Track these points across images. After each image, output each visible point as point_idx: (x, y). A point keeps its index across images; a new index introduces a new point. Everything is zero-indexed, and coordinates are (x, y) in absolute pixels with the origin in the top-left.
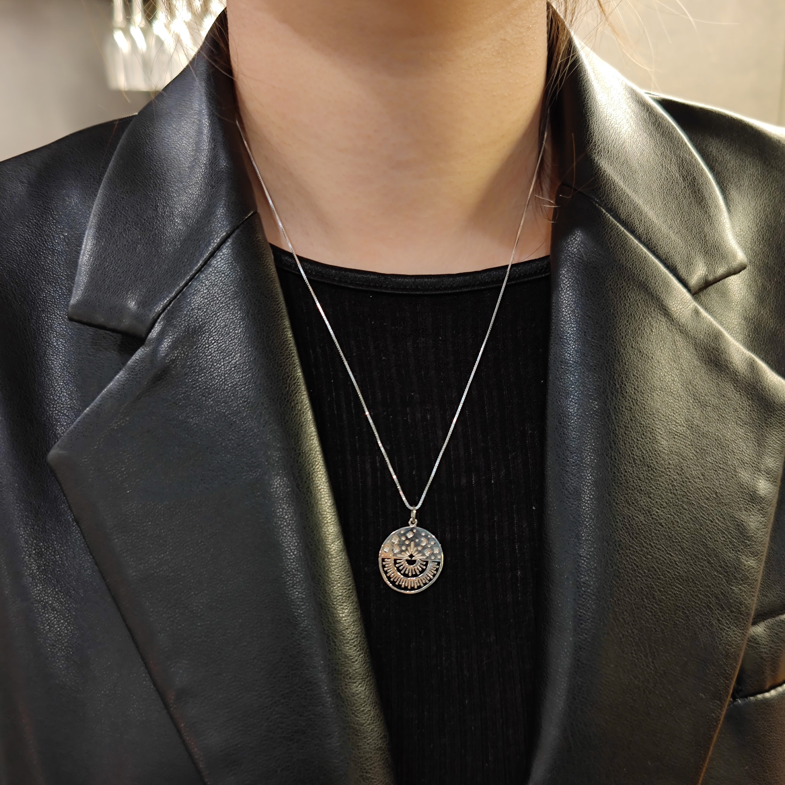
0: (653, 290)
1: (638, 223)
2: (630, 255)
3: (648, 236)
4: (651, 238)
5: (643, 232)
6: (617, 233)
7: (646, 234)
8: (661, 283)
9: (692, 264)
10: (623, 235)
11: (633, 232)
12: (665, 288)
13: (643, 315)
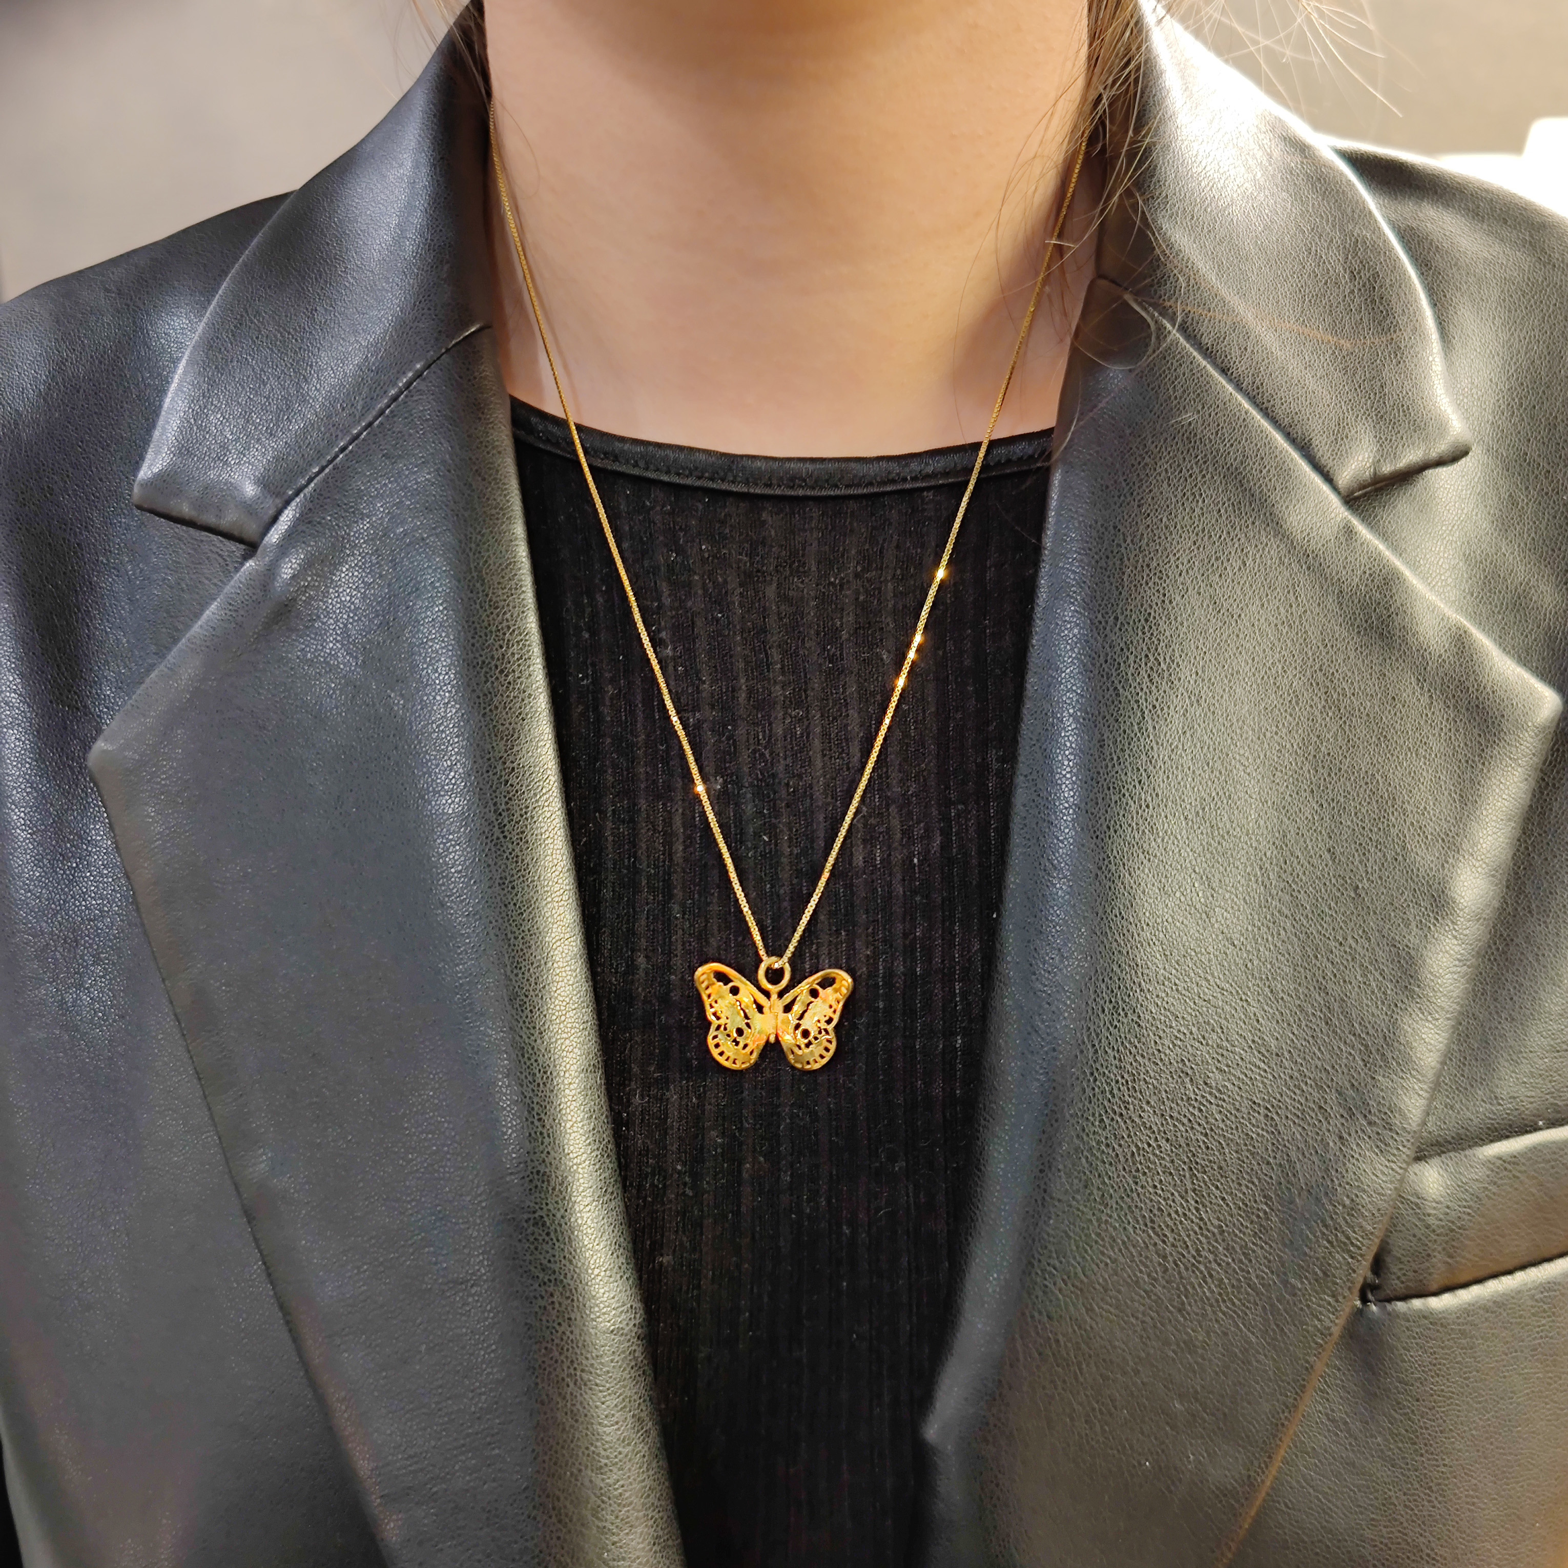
0: (1255, 484)
1: (1238, 353)
2: (1213, 414)
3: (1257, 380)
4: (1262, 384)
5: (1246, 372)
6: (1191, 370)
7: (1253, 375)
8: (1273, 471)
9: (1347, 437)
10: (1202, 376)
11: (1224, 371)
12: (1281, 481)
13: (1229, 533)
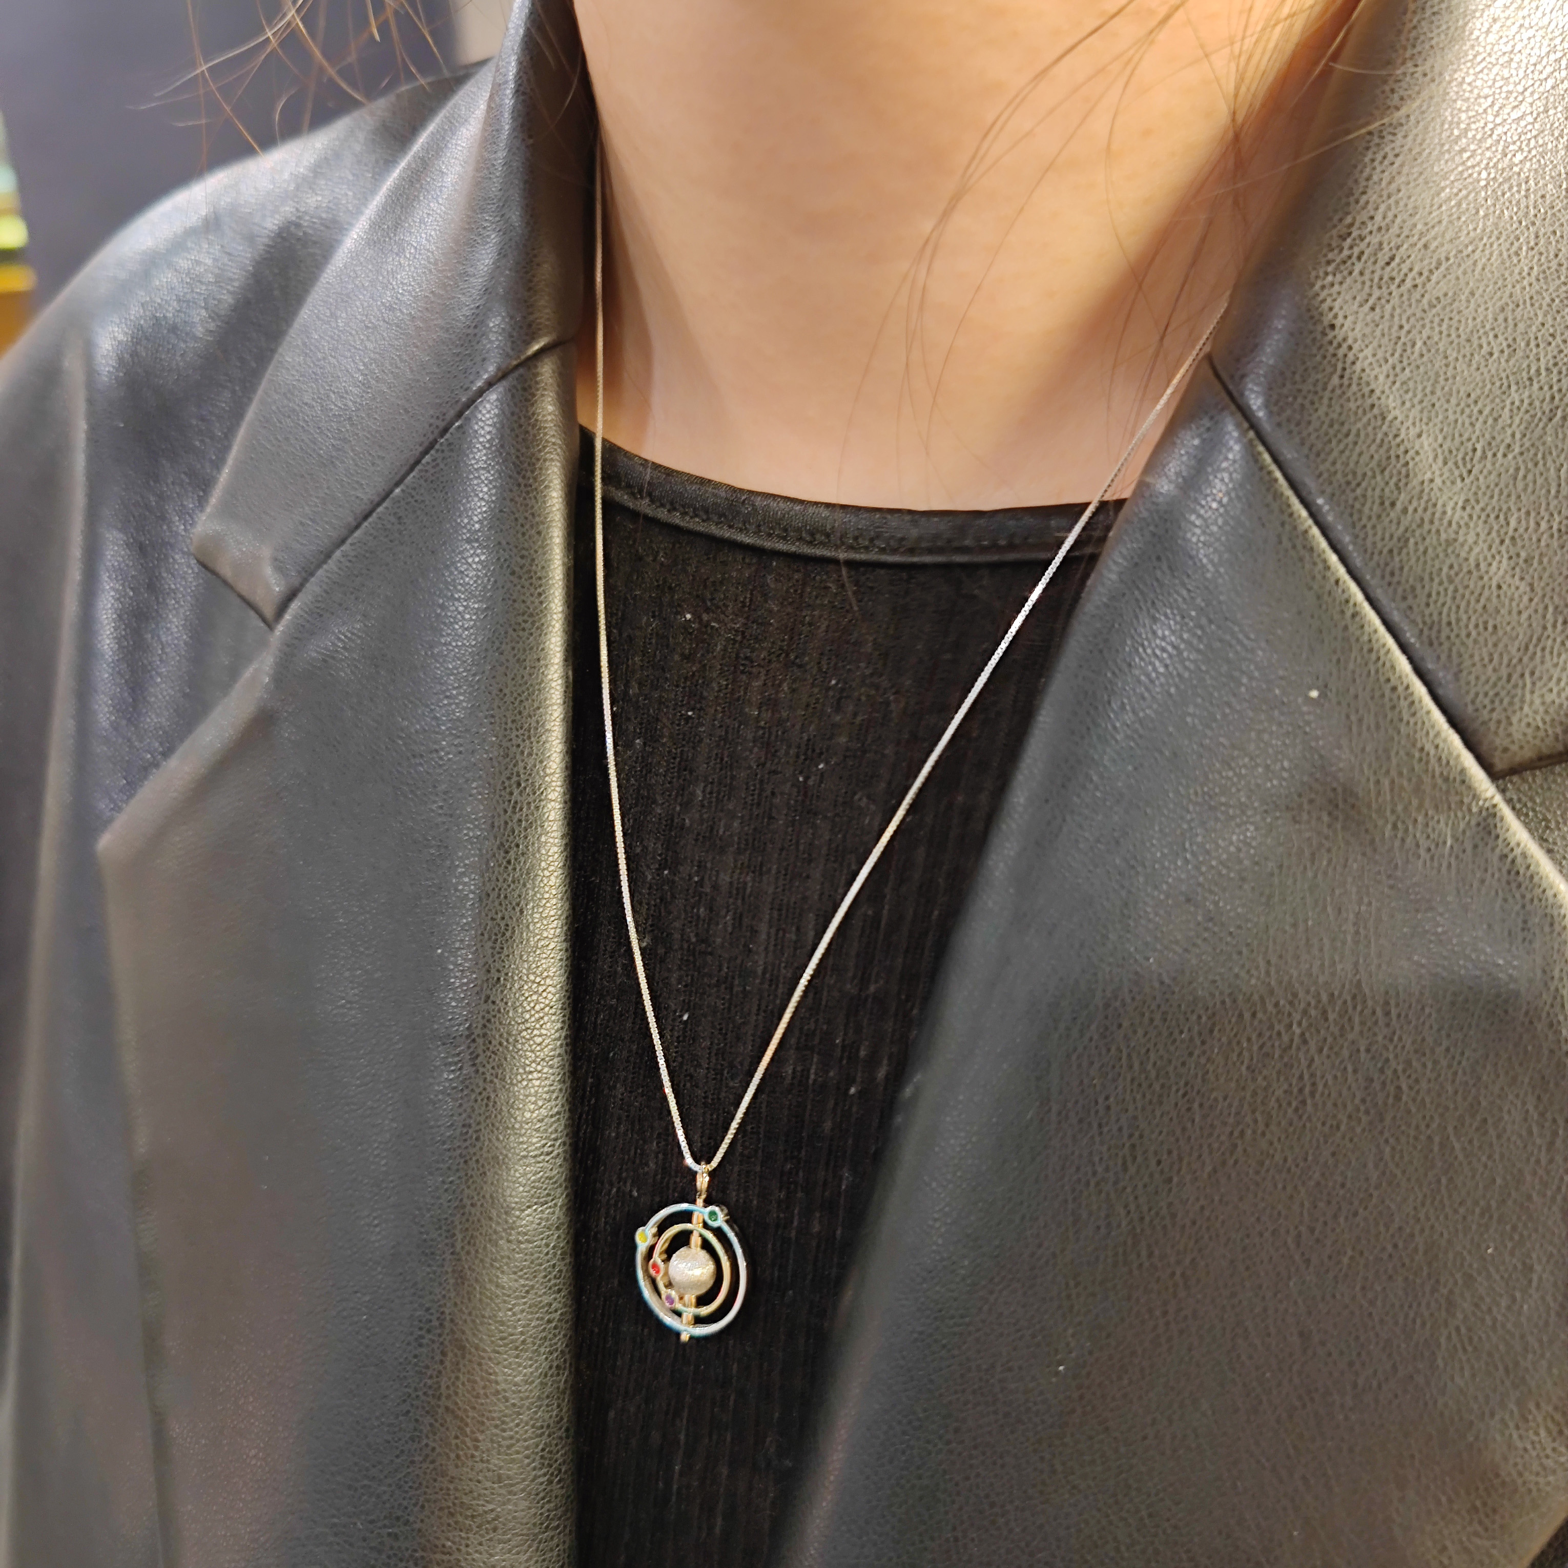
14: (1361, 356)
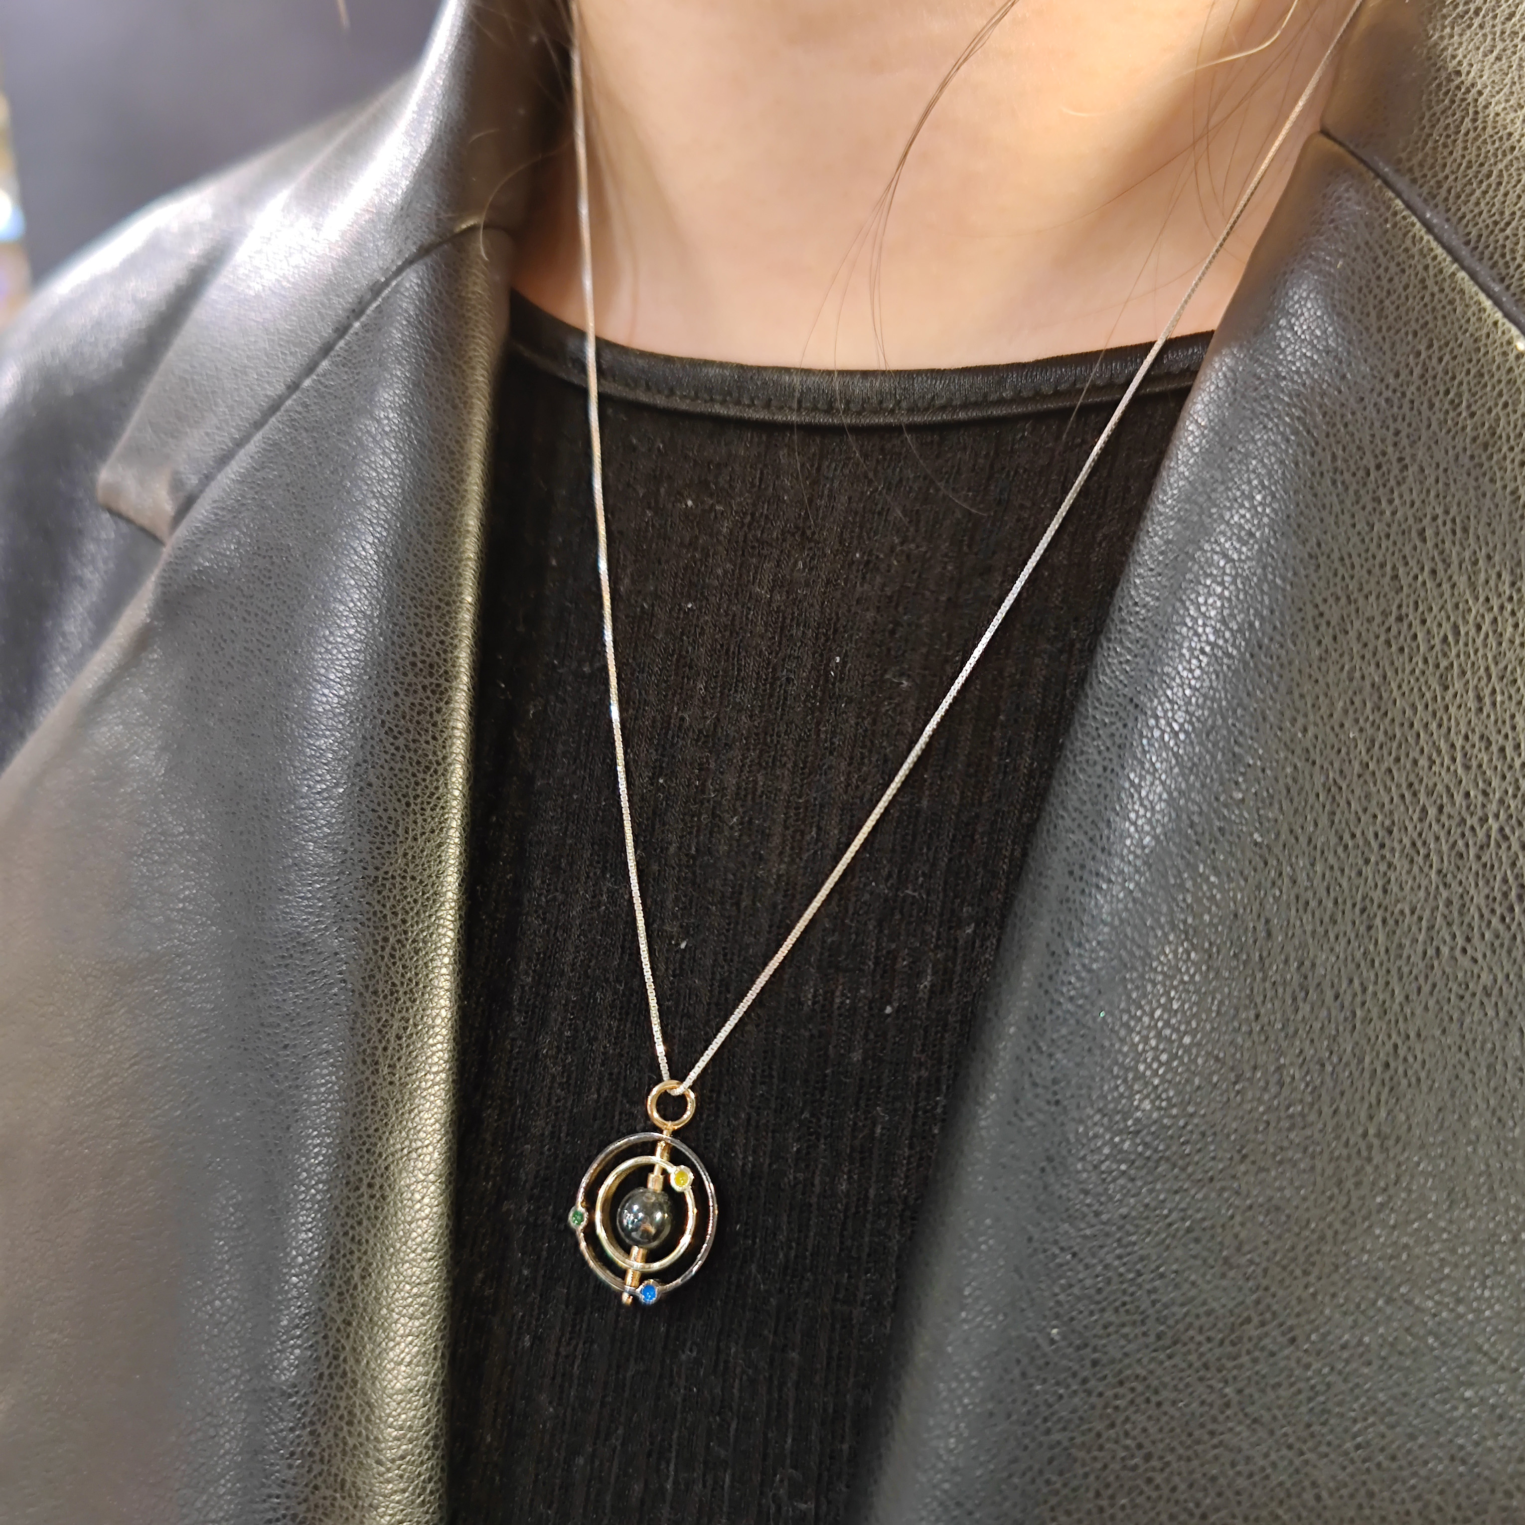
14: (1493, 101)
